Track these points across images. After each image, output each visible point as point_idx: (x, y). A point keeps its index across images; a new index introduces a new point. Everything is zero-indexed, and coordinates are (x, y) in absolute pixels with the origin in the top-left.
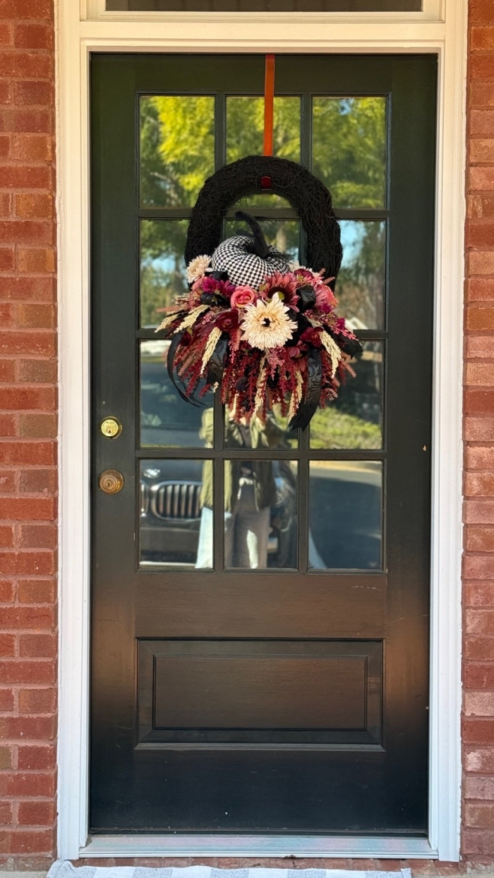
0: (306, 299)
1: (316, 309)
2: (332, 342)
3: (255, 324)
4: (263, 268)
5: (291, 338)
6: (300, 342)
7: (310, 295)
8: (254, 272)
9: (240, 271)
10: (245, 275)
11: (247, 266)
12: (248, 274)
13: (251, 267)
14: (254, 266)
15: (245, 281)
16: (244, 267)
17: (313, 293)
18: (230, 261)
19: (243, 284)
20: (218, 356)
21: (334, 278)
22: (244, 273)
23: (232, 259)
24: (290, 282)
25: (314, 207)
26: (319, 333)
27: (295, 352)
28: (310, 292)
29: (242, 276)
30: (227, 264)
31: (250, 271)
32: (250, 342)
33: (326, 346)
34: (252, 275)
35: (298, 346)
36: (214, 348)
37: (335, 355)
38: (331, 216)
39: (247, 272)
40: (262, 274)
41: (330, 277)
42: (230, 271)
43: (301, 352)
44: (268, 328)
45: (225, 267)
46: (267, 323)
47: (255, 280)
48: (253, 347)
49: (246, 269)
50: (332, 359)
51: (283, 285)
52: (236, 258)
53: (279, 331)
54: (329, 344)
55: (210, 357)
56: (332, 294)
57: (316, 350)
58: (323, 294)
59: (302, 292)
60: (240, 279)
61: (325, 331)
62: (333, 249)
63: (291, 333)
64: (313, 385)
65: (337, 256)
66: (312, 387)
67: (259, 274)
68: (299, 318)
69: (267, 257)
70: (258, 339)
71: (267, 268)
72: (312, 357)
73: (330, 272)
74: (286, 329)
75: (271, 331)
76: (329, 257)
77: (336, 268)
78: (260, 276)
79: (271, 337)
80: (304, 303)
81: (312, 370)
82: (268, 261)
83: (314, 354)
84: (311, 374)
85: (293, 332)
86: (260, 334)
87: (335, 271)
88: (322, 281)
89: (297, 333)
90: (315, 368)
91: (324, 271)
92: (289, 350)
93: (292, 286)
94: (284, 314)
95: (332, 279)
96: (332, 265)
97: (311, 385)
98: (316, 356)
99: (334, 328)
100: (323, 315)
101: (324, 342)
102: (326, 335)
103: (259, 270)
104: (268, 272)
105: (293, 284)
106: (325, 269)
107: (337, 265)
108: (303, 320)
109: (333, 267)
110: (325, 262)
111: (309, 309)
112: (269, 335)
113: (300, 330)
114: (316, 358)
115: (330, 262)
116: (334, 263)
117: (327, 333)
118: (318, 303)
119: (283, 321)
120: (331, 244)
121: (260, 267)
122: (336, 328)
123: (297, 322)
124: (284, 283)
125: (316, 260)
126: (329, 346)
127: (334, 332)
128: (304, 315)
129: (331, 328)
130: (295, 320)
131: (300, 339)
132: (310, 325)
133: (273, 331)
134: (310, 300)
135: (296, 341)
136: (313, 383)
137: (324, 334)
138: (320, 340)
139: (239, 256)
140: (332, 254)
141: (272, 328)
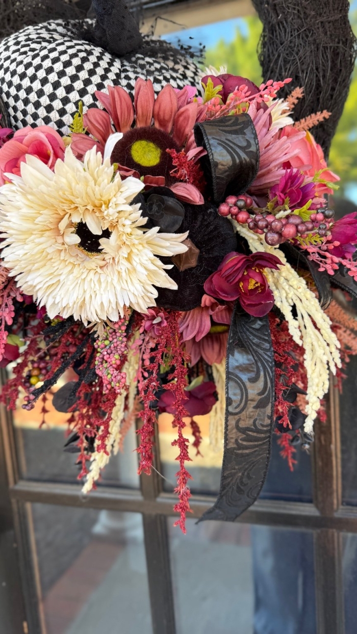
0: (221, 157)
1: (262, 194)
2: (309, 302)
3: (46, 243)
4: (100, 71)
5: (172, 286)
6: (206, 300)
7: (240, 140)
8: (66, 81)
11: (47, 63)
12: (48, 89)
14: (67, 64)
15: (41, 112)
18: (7, 58)
19: (40, 122)
21: (326, 114)
22: (36, 85)
23: (14, 51)
24: (178, 108)
26: (266, 271)
27: (195, 325)
28: (240, 132)
29: (33, 97)
33: (288, 316)
34: (61, 93)
35: (206, 308)
37: (320, 352)
40: (92, 89)
41: (313, 111)
42: (5, 87)
43: (215, 323)
44: (100, 256)
46: (89, 241)
51: (163, 123)
53: (124, 265)
54: (300, 309)
56: (320, 152)
57: (256, 326)
59: (209, 132)
60: (30, 109)
61: (288, 265)
62: (326, 34)
63: (166, 271)
64: (243, 440)
65: (336, 54)
66: (240, 447)
67: (82, 86)
68: (199, 223)
69: (133, 52)
70: (62, 292)
71: (117, 75)
72: (242, 345)
73: (318, 99)
74: (145, 258)
75: (105, 268)
76: (317, 56)
77: (333, 89)
78: (87, 93)
79: (103, 285)
80: (220, 167)
81: (238, 391)
82: (130, 62)
83: (251, 337)
84: (234, 404)
85: (170, 267)
86: (71, 277)
87: (332, 96)
88: (290, 121)
89: (191, 269)
90: (248, 384)
91: (300, 96)
92: (179, 320)
93: (185, 118)
94: (131, 204)
95: (321, 119)
96: (324, 76)
97: (236, 440)
98: (258, 346)
99: (319, 254)
100: (282, 214)
101: (284, 300)
102: (290, 276)
103: (83, 75)
104: (116, 82)
105: (187, 110)
106: (302, 90)
107: (335, 81)
108: (216, 228)
109: (324, 82)
110: (303, 71)
111: (236, 194)
112: (99, 281)
113: (200, 259)
114: (256, 352)
115: (317, 69)
116: (329, 73)
117: (293, 271)
118: (270, 176)
119: (128, 230)
120: (320, 19)
121: (88, 66)
122: (325, 257)
123: (187, 234)
124: (161, 113)
125: (281, 68)
126: (299, 317)
127: (319, 266)
128: (224, 208)
129: (307, 253)
130: (177, 227)
131: (206, 286)
132: (242, 245)
133: (110, 268)
134: (241, 162)
135: (191, 295)
136: (244, 433)
137: (284, 274)
138: (269, 295)
139: (39, 43)
140: (324, 47)
141: (107, 257)
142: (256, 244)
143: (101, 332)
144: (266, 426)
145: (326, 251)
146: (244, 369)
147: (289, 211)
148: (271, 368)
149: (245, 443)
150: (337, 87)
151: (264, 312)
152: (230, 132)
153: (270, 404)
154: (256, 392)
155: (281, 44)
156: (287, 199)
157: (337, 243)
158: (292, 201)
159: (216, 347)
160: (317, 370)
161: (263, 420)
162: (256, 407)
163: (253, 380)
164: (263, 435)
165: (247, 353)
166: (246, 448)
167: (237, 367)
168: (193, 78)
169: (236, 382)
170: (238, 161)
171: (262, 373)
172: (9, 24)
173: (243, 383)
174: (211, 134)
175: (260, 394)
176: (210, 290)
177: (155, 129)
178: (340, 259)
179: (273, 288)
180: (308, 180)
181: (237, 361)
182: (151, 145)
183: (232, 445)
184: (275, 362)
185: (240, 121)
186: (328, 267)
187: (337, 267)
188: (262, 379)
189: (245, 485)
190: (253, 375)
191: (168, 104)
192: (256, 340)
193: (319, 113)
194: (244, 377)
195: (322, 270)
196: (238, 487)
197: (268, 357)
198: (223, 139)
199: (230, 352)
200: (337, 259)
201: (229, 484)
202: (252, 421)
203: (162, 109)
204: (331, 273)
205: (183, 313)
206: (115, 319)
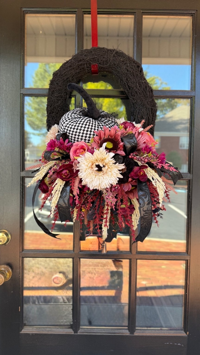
0: (128, 146)
1: (139, 150)
2: (156, 176)
3: (90, 171)
4: (94, 125)
5: (122, 177)
6: (130, 179)
7: (132, 141)
8: (86, 129)
9: (75, 130)
10: (80, 133)
11: (80, 125)
12: (82, 131)
13: (84, 126)
14: (86, 125)
15: (80, 137)
16: (78, 126)
17: (134, 139)
18: (68, 124)
19: (79, 140)
20: (64, 201)
21: (152, 126)
22: (78, 131)
23: (69, 122)
24: (116, 133)
25: (130, 76)
26: (144, 170)
27: (127, 187)
28: (132, 139)
29: (77, 134)
30: (66, 126)
31: (83, 128)
32: (89, 186)
33: (152, 180)
34: (85, 132)
35: (130, 182)
36: (59, 195)
37: (160, 187)
38: (144, 80)
39: (80, 130)
40: (93, 130)
41: (148, 125)
42: (68, 132)
43: (132, 186)
44: (102, 172)
45: (65, 129)
46: (100, 169)
47: (88, 136)
48: (91, 189)
49: (79, 128)
50: (158, 191)
51: (111, 136)
52: (72, 121)
53: (110, 173)
54: (154, 178)
55: (56, 202)
56: (152, 137)
57: (144, 184)
58: (144, 139)
59: (124, 139)
60: (77, 137)
61: (149, 168)
62: (148, 104)
63: (120, 173)
64: (145, 214)
65: (152, 109)
66: (144, 216)
67: (90, 130)
68: (125, 160)
69: (99, 118)
70: (94, 182)
71: (98, 125)
72: (141, 190)
73: (149, 122)
74: (115, 170)
75: (104, 175)
76: (147, 110)
77: (153, 118)
78: (92, 131)
79: (105, 179)
80: (128, 147)
81: (142, 201)
82: (99, 120)
83: (143, 187)
84: (142, 205)
85: (121, 172)
86: (96, 178)
87: (153, 120)
88: (143, 129)
89: (125, 172)
90: (144, 199)
91: (144, 122)
92: (122, 186)
93: (118, 136)
94: (111, 158)
95: (151, 127)
96: (150, 116)
97: (143, 214)
98: (145, 189)
99: (156, 164)
100: (145, 155)
101: (150, 176)
102: (150, 170)
103: (90, 127)
104: (98, 127)
105: (118, 134)
106: (144, 120)
107: (153, 116)
108: (130, 161)
109: (150, 117)
110: (144, 115)
111: (133, 152)
112: (103, 178)
113: (127, 169)
114: (145, 191)
115: (147, 114)
116: (151, 115)
117: (151, 169)
118: (140, 146)
119: (111, 165)
120: (146, 101)
121: (91, 124)
122: (158, 164)
123: (124, 164)
124: (111, 135)
125: (137, 115)
126: (154, 180)
127: (157, 167)
128: (130, 157)
129: (153, 164)
130: (121, 162)
131: (130, 176)
132: (137, 164)
133: (105, 174)
134: (133, 146)
135: (126, 179)
136: (145, 212)
137: (149, 170)
138: (146, 176)
139: (75, 119)
140: (149, 108)
141: (104, 172)
142: (140, 164)
143: (105, 191)
144: (150, 209)
145: (158, 163)
146: (143, 195)
147: (147, 155)
148: (149, 194)
149: (146, 214)
150: (154, 118)
151: (146, 180)
152: (129, 139)
153: (150, 204)
154: (147, 201)
155: (137, 108)
156: (146, 152)
157: (160, 161)
158: (147, 152)
159: (132, 194)
160: (161, 192)
161: (149, 208)
162: (147, 205)
163: (145, 198)
164: (150, 212)
165: (143, 191)
166: (146, 216)
167: (141, 195)
168: (114, 121)
169: (141, 199)
170: (132, 145)
171: (147, 196)
172: (55, 109)
173: (143, 199)
174: (125, 140)
175: (148, 201)
176: (131, 176)
177: (110, 138)
178: (162, 164)
179: (146, 173)
180: (150, 146)
181: (140, 194)
182: (110, 143)
183: (142, 215)
184: (150, 193)
185: (132, 136)
186: (159, 167)
187: (161, 166)
188: (148, 197)
189: (147, 226)
190: (145, 197)
191: (113, 132)
192: (144, 188)
193: (150, 126)
194: (143, 198)
195: (158, 168)
196: (145, 227)
197: (148, 191)
198: (128, 141)
199: (139, 191)
200: (161, 165)
201: (142, 226)
202: (146, 209)
203: (111, 133)
204: (160, 168)
205: (123, 184)
206: (108, 187)
